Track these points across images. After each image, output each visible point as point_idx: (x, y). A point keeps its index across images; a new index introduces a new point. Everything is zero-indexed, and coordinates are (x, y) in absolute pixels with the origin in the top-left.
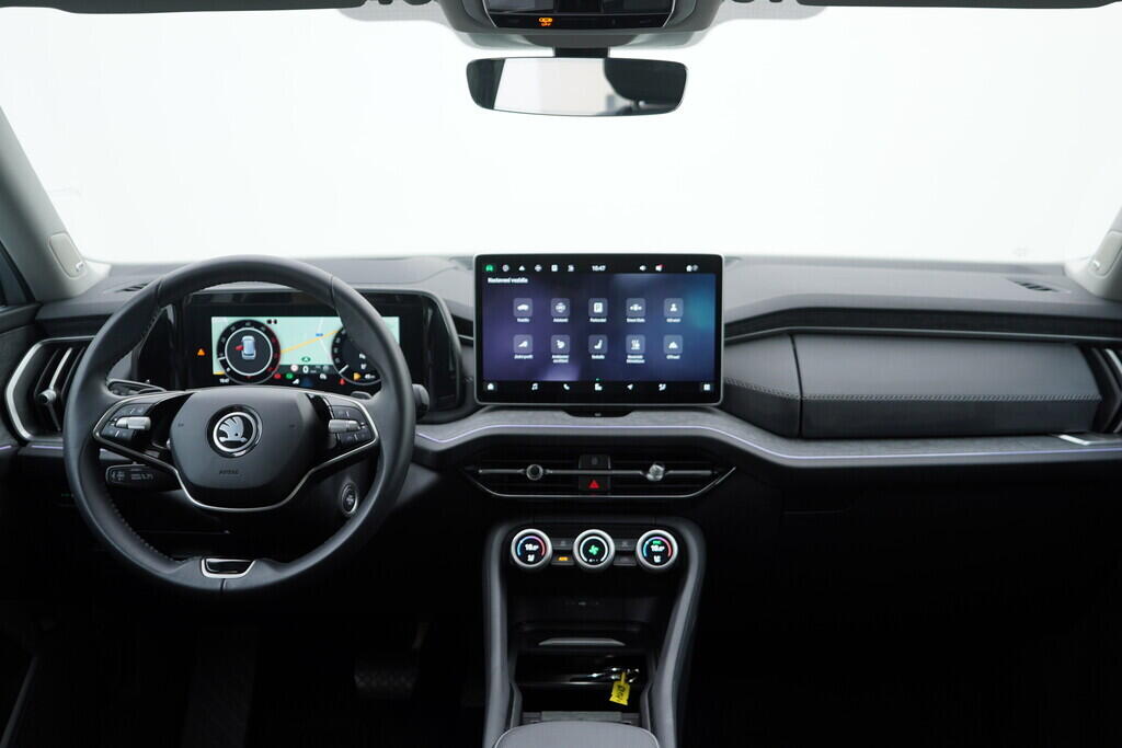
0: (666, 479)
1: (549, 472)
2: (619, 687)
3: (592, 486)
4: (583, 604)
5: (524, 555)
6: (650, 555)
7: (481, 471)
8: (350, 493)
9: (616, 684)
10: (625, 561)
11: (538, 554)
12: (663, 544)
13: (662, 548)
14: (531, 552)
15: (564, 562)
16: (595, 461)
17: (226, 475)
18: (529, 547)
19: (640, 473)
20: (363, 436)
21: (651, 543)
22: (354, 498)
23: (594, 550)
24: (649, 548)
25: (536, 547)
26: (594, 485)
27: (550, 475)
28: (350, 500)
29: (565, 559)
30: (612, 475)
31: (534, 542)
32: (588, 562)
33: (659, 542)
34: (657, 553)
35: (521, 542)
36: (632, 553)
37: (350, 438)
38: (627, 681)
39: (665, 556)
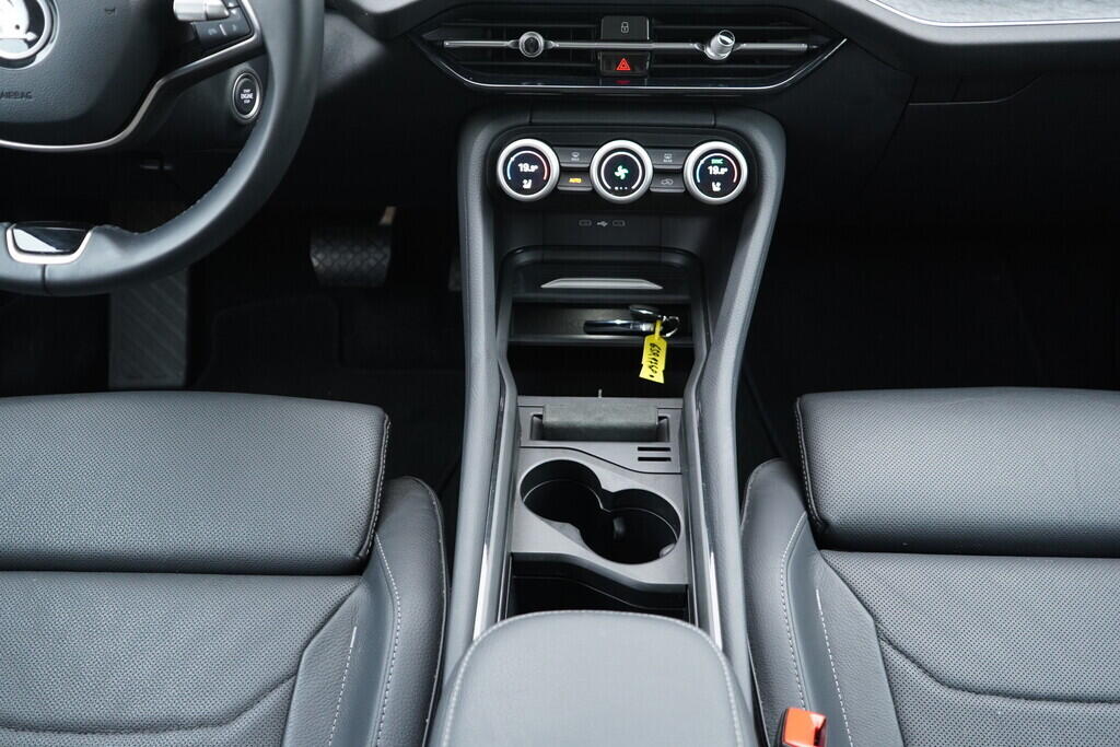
0: (736, 57)
1: (554, 44)
2: (653, 345)
3: (619, 68)
4: (604, 224)
5: (517, 178)
6: (706, 180)
7: (447, 43)
8: (244, 86)
9: (648, 340)
10: (667, 186)
11: (538, 179)
12: (726, 164)
13: (724, 170)
14: (528, 176)
15: (576, 185)
16: (625, 28)
17: (11, 100)
18: (525, 167)
19: (696, 46)
20: (235, 28)
21: (708, 163)
22: (253, 92)
23: (621, 172)
24: (704, 170)
25: (534, 168)
26: (624, 66)
27: (555, 49)
28: (247, 96)
29: (578, 180)
30: (651, 51)
31: (531, 160)
32: (612, 191)
33: (720, 161)
34: (717, 178)
35: (512, 159)
36: (678, 173)
37: (212, 32)
38: (662, 333)
39: (728, 182)
